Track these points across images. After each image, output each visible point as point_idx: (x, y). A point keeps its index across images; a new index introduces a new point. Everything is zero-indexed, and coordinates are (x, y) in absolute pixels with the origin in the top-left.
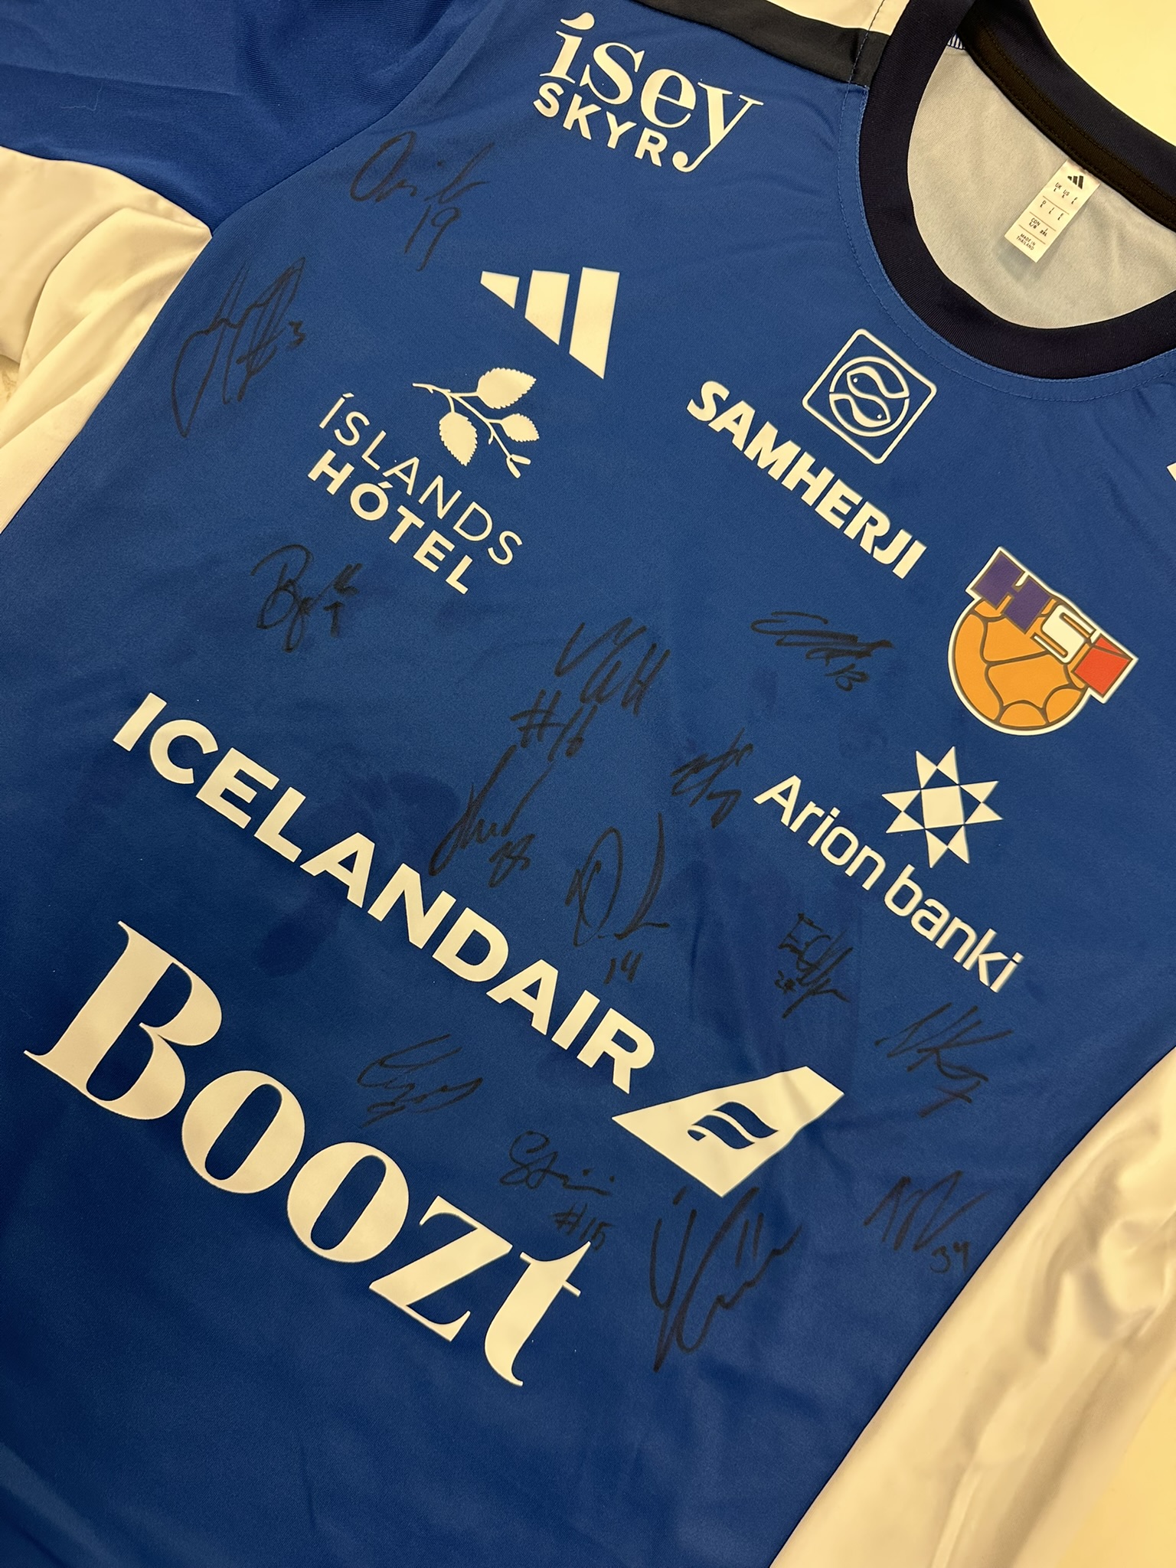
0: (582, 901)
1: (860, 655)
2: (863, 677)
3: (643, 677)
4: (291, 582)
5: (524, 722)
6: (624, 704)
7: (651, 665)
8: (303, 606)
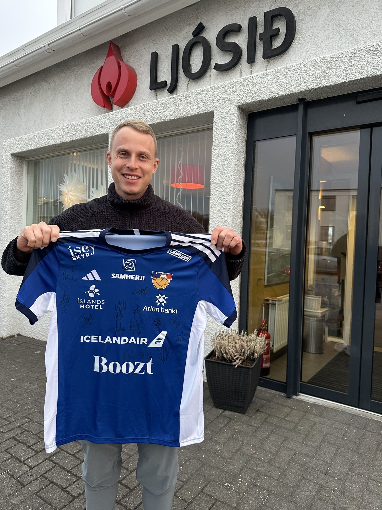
0: (132, 330)
1: (144, 290)
2: (146, 292)
3: (124, 306)
4: (86, 318)
5: (116, 317)
6: (124, 309)
7: (124, 304)
8: (89, 320)
